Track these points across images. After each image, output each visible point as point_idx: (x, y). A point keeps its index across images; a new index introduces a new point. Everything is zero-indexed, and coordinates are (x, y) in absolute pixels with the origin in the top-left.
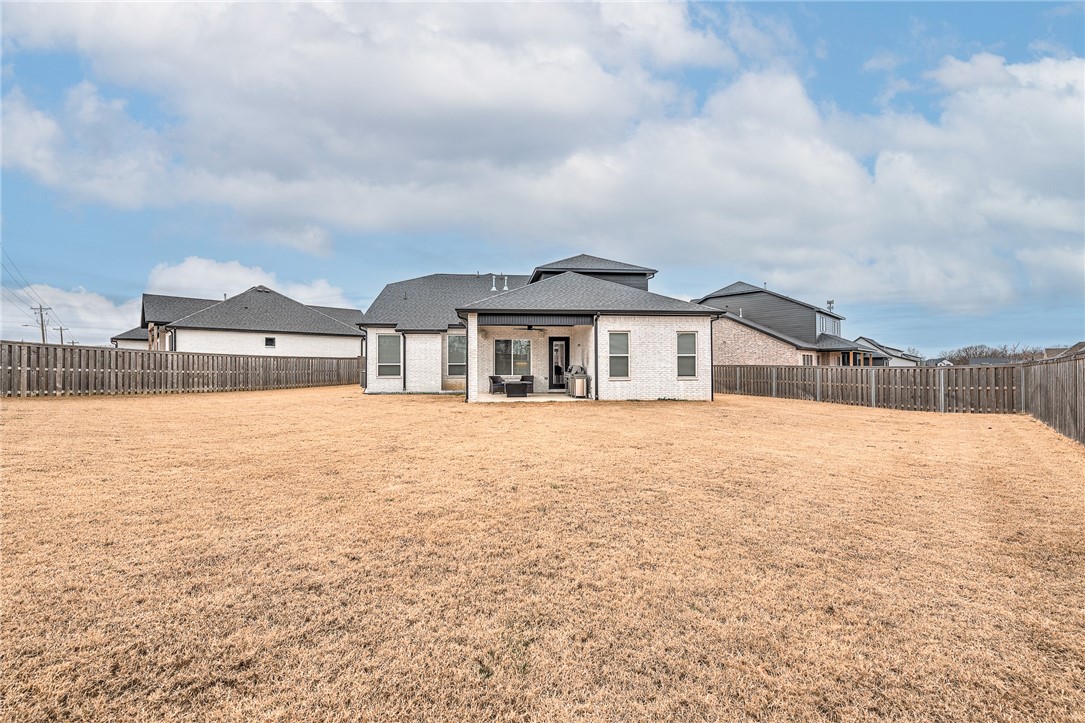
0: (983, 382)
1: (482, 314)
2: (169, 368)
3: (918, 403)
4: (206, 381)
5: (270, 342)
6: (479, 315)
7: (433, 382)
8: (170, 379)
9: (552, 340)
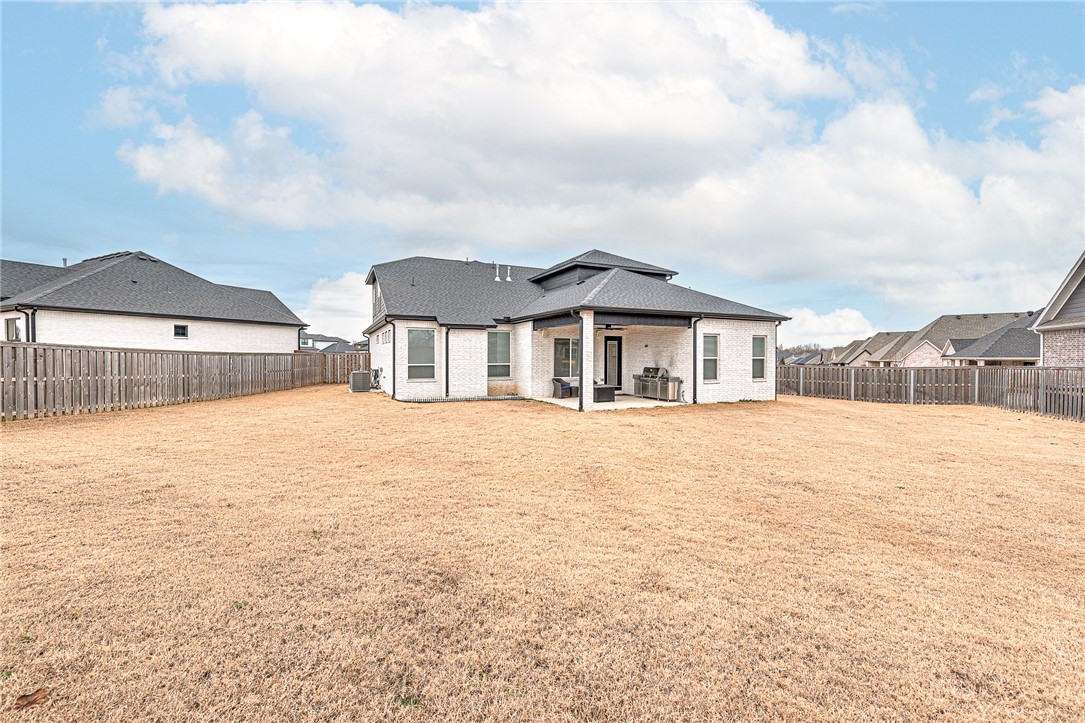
0: (946, 380)
1: (599, 313)
2: (109, 373)
3: (892, 397)
4: (154, 391)
5: (181, 332)
6: (596, 313)
7: (478, 386)
8: (109, 389)
9: (608, 339)
